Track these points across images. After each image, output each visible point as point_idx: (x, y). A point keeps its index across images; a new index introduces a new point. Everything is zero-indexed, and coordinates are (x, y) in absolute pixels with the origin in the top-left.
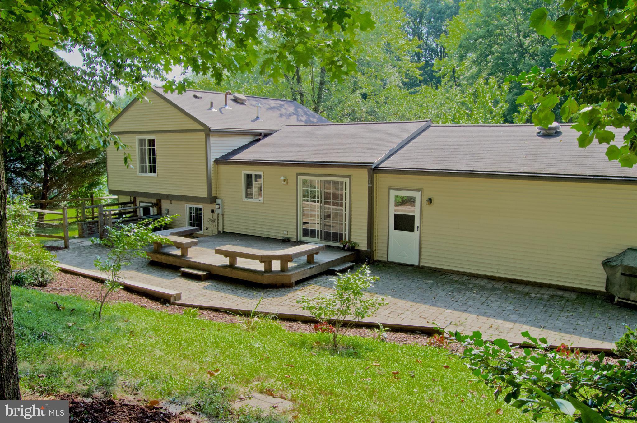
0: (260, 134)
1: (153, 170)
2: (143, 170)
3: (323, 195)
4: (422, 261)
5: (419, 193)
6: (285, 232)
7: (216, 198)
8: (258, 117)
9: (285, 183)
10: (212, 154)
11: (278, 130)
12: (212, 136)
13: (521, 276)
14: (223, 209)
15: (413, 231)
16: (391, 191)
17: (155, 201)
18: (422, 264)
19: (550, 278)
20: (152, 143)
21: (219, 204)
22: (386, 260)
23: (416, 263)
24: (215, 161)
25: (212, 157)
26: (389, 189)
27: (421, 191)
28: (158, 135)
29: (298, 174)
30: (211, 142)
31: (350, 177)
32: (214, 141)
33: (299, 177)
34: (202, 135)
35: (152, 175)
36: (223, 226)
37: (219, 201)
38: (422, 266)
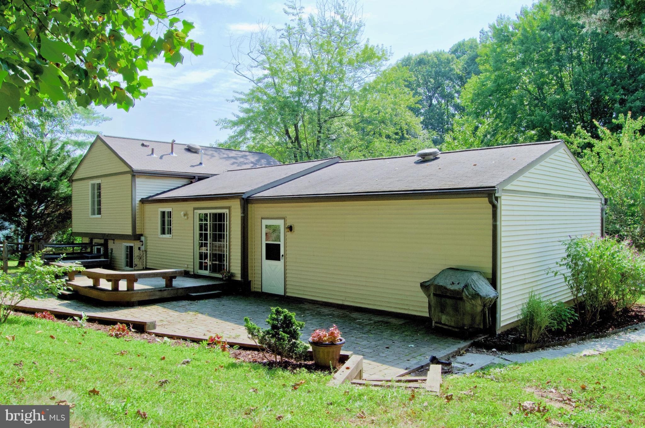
0: (194, 177)
1: (99, 213)
2: (93, 213)
3: (211, 226)
4: (288, 290)
5: (282, 221)
6: (186, 266)
7: (142, 235)
8: (201, 164)
9: (186, 217)
10: (137, 194)
11: (216, 175)
12: (138, 177)
13: (364, 304)
14: (146, 246)
15: (279, 260)
16: (263, 221)
17: (102, 241)
18: (288, 294)
19: (388, 305)
20: (99, 186)
21: (142, 242)
22: (260, 291)
23: (282, 293)
24: (140, 201)
25: (137, 197)
26: (262, 218)
27: (284, 218)
28: (103, 179)
29: (195, 209)
30: (137, 183)
31: (229, 208)
32: (139, 181)
33: (195, 211)
34: (129, 176)
35: (99, 216)
36: (146, 262)
37: (143, 238)
38: (287, 296)
